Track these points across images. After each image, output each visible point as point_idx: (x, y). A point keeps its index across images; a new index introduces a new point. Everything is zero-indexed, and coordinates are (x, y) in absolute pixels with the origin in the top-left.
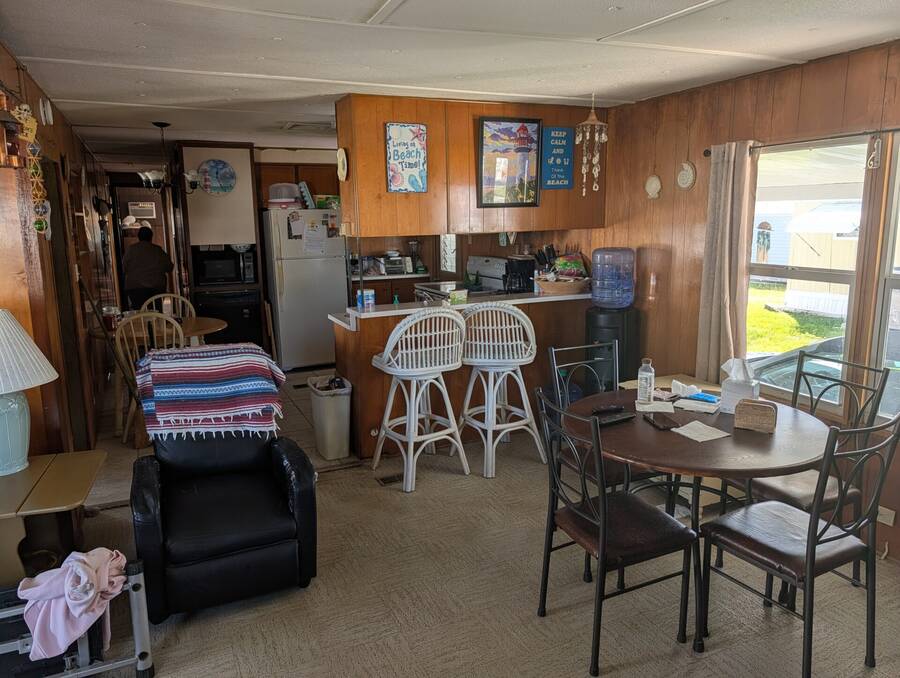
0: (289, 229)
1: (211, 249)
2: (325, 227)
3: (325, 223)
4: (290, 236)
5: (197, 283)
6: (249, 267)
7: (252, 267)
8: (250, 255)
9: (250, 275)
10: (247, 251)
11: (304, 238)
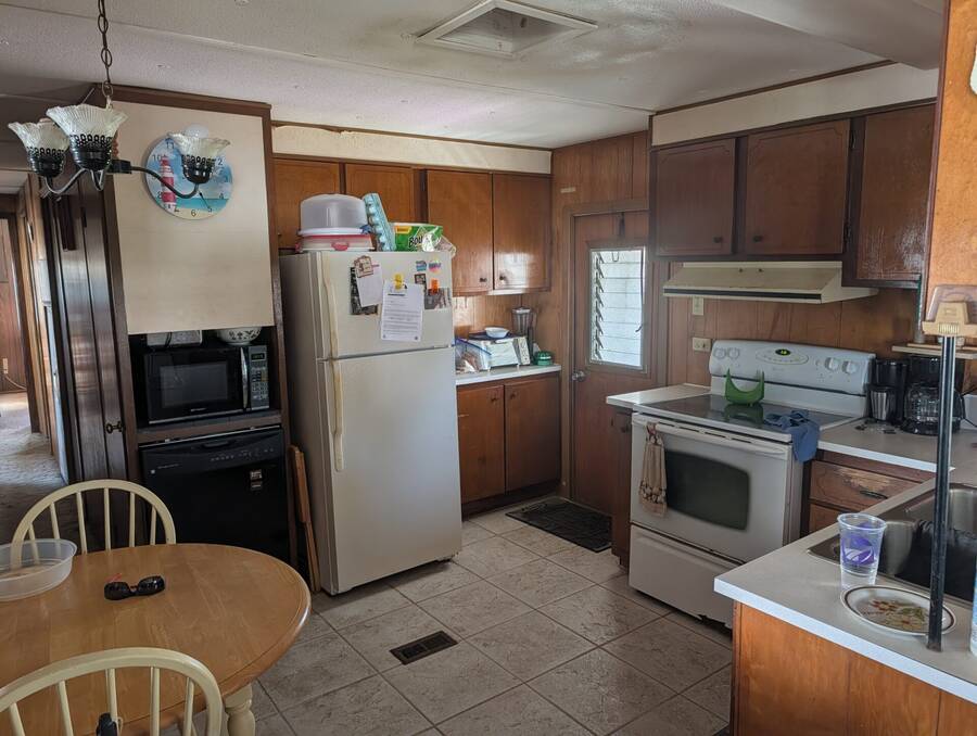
0: (355, 292)
1: (174, 341)
2: (422, 287)
3: (420, 279)
4: (356, 309)
5: (142, 421)
6: (258, 376)
7: (265, 378)
8: (263, 349)
9: (260, 393)
10: (254, 342)
11: (383, 310)
